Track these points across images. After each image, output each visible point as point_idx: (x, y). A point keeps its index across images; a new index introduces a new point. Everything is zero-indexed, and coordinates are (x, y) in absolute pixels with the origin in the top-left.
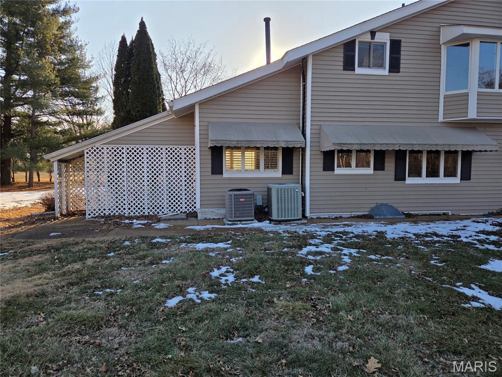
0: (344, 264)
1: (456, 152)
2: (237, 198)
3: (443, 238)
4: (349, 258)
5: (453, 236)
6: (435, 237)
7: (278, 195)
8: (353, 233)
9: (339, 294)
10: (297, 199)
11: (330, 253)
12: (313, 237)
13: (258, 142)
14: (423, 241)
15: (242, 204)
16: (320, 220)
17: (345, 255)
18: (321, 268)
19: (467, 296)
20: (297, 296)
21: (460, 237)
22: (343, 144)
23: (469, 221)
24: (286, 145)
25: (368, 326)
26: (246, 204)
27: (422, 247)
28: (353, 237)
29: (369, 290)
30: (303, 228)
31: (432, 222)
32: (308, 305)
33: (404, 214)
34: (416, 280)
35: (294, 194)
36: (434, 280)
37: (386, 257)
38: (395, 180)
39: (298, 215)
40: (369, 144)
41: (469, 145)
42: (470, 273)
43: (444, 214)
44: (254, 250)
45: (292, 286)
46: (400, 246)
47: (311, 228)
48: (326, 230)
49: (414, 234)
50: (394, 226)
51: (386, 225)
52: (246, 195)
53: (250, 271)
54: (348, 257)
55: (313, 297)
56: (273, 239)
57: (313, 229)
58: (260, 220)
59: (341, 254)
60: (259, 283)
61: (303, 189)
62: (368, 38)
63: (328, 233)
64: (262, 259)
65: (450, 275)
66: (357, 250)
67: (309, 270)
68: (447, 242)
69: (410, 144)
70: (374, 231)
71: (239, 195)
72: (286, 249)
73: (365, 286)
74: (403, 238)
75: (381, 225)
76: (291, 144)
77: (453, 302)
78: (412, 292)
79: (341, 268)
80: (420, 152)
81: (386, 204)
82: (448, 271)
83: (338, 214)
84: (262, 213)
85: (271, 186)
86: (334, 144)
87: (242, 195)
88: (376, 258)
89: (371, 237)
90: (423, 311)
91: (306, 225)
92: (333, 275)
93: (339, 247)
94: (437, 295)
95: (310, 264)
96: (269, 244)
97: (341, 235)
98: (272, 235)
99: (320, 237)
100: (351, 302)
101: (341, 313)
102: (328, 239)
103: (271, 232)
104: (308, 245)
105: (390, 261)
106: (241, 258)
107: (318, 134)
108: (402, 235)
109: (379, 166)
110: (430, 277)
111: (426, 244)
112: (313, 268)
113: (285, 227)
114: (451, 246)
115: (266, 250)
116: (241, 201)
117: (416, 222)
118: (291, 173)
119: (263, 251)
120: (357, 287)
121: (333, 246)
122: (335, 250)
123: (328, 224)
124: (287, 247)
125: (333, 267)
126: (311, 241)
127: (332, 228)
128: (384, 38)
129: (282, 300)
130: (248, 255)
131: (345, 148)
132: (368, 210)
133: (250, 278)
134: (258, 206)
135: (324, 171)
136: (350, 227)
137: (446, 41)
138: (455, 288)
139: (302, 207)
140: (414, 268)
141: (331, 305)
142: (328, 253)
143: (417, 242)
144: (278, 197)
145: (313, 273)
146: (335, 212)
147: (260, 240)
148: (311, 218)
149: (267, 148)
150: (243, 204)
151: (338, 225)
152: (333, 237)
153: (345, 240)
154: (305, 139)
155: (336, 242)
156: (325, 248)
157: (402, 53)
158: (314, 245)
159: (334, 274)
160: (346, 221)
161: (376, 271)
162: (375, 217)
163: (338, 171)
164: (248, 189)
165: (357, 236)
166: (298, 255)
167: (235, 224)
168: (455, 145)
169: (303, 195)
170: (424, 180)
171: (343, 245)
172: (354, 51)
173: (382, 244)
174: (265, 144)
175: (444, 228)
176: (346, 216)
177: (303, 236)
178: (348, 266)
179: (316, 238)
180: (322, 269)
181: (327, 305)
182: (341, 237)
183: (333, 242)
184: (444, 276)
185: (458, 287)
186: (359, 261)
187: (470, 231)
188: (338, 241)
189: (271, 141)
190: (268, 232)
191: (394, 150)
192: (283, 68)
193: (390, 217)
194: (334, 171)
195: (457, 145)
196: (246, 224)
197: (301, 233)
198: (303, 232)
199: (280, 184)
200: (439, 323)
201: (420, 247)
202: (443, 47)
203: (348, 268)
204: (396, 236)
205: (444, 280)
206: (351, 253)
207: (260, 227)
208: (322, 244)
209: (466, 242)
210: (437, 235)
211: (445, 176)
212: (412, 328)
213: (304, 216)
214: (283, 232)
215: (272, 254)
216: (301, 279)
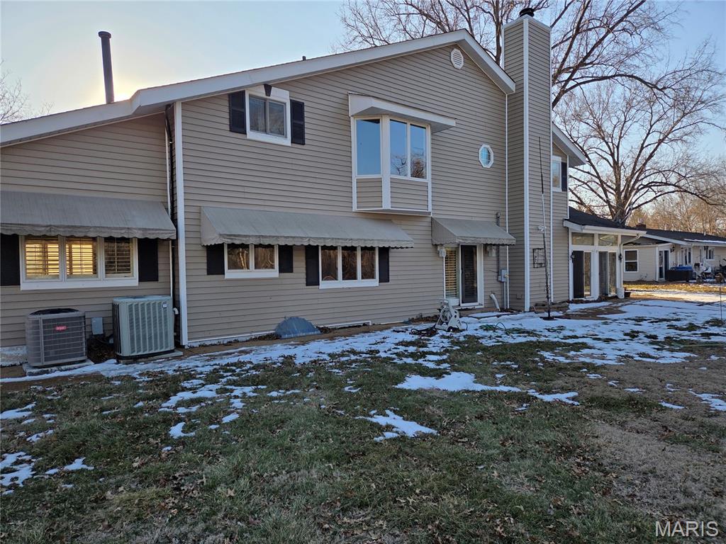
0: (233, 412)
1: (372, 249)
2: (49, 326)
3: (361, 356)
4: (241, 401)
5: (371, 352)
6: (352, 355)
7: (131, 315)
8: (251, 363)
9: (220, 460)
10: (166, 319)
11: (214, 397)
12: (189, 376)
13: (92, 229)
14: (338, 362)
15: (59, 336)
16: (205, 349)
17: (236, 397)
18: (197, 424)
19: (381, 426)
20: (150, 480)
21: (378, 352)
22: (235, 236)
23: (389, 331)
24: (143, 234)
25: (256, 499)
26: (68, 335)
27: (337, 371)
28: (250, 369)
29: (262, 443)
30: (175, 365)
31: (350, 335)
32: (168, 489)
33: (320, 329)
34: (325, 416)
35: (160, 312)
36: (346, 413)
37: (291, 392)
38: (307, 285)
39: (167, 344)
40: (270, 236)
41: (385, 241)
42: (386, 396)
43: (364, 325)
44: (78, 414)
45: (143, 464)
46: (310, 373)
47: (189, 363)
48: (212, 363)
49: (329, 355)
50: (307, 346)
51: (296, 346)
52: (67, 319)
53: (65, 452)
54: (239, 400)
55: (177, 475)
56: (119, 389)
57: (191, 365)
58: (98, 360)
59: (231, 398)
60: (82, 471)
61: (176, 303)
62: (261, 92)
63: (215, 367)
64: (93, 427)
65: (364, 402)
66: (253, 387)
67: (176, 431)
68: (365, 360)
69: (321, 238)
70: (280, 357)
71: (54, 320)
72: (141, 404)
73: (259, 439)
74: (315, 361)
75: (290, 347)
76: (153, 234)
77: (365, 438)
78: (320, 434)
79: (227, 419)
80: (334, 248)
81: (297, 318)
82: (363, 397)
83: (232, 338)
84: (103, 347)
85: (117, 301)
86: (220, 235)
87: (59, 320)
88: (279, 394)
89: (275, 366)
90: (329, 458)
91: (182, 360)
92: (214, 431)
93: (228, 387)
94: (348, 432)
95: (180, 420)
96: (109, 400)
97: (234, 368)
98: (117, 383)
99: (201, 376)
100: (235, 469)
101: (219, 489)
102: (212, 378)
103: (118, 378)
104: (179, 391)
105: (296, 395)
106: (51, 432)
107: (197, 219)
108: (315, 357)
109: (286, 267)
110: (342, 410)
111: (342, 366)
112: (183, 427)
113: (146, 366)
114: (368, 364)
115: (102, 410)
116: (59, 331)
117: (332, 339)
118: (155, 279)
119: (96, 414)
120: (247, 444)
121: (219, 387)
122: (222, 393)
123: (217, 353)
124: (143, 400)
125: (216, 419)
126: (186, 384)
127: (222, 358)
128: (281, 96)
129: (123, 491)
130: (66, 425)
131: (237, 242)
132: (274, 327)
133: (64, 464)
134: (95, 335)
135: (208, 274)
136: (248, 355)
137: (355, 113)
138: (369, 419)
139: (175, 331)
140: (324, 400)
141: (204, 480)
142: (210, 399)
143: (331, 364)
144: (131, 320)
145: (183, 435)
146: (228, 335)
147: (95, 395)
148: (190, 347)
149: (110, 240)
150: (64, 336)
151: (231, 354)
152: (221, 373)
153: (239, 375)
154: (176, 226)
155: (225, 380)
156: (207, 392)
157: (306, 120)
158: (190, 389)
159: (216, 430)
160: (242, 347)
161: (276, 414)
162: (283, 337)
163: (230, 274)
164: (73, 308)
165: (256, 367)
166: (161, 410)
167: (47, 372)
168: (371, 240)
169: (177, 313)
170: (340, 283)
171: (235, 383)
172: (243, 106)
173: (288, 374)
174: (104, 232)
175: (361, 343)
176: (244, 339)
177: (174, 377)
178: (238, 413)
179: (195, 378)
180: (199, 424)
181: (199, 481)
182: (234, 371)
183: (221, 380)
184: (358, 404)
185: (372, 416)
186: (254, 403)
187: (388, 343)
188: (228, 378)
189: (116, 229)
190: (112, 379)
191: (302, 245)
192: (134, 113)
193: (301, 334)
194: (224, 274)
195: (372, 240)
196: (70, 369)
197: (171, 373)
198: (175, 370)
199: (135, 297)
200: (347, 470)
201: (334, 370)
202: (352, 119)
203: (237, 416)
204: (307, 360)
205: (357, 411)
206: (244, 394)
207: (98, 372)
208: (203, 385)
209: (384, 358)
210: (354, 352)
211: (363, 278)
212: (313, 486)
213: (178, 345)
214: (140, 375)
215: (114, 416)
216: (162, 448)
